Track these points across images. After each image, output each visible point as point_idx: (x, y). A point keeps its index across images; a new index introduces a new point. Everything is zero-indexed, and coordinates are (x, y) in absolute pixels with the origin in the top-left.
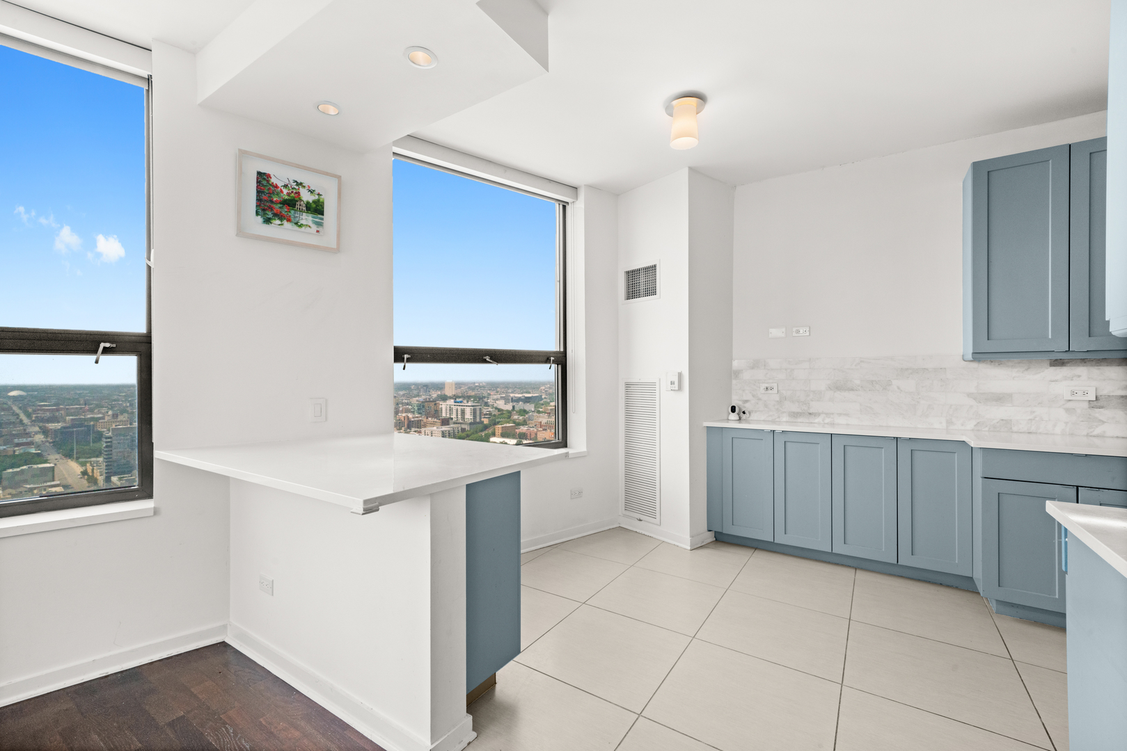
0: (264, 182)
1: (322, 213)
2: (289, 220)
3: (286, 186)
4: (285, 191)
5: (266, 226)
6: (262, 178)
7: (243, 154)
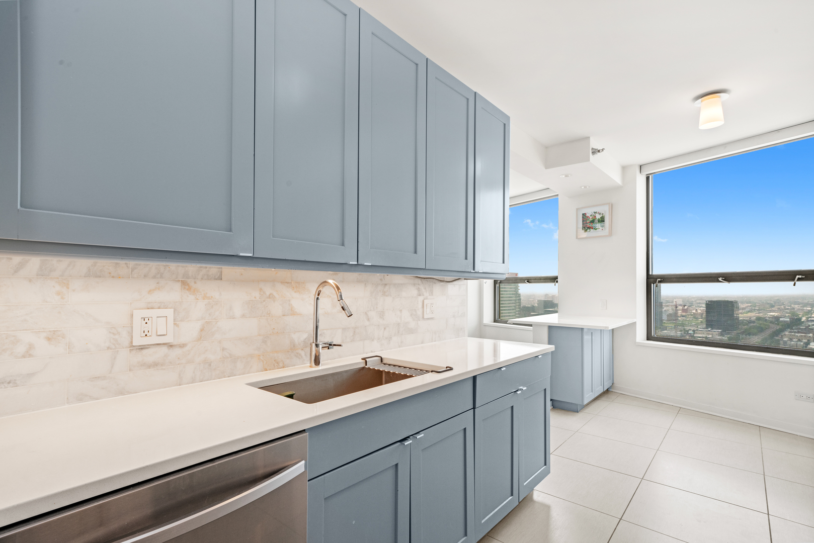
0: (584, 217)
1: (604, 221)
2: (592, 228)
3: (591, 215)
4: (591, 217)
5: (586, 233)
6: (584, 215)
7: (577, 209)
